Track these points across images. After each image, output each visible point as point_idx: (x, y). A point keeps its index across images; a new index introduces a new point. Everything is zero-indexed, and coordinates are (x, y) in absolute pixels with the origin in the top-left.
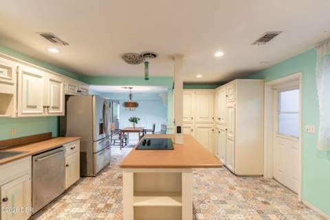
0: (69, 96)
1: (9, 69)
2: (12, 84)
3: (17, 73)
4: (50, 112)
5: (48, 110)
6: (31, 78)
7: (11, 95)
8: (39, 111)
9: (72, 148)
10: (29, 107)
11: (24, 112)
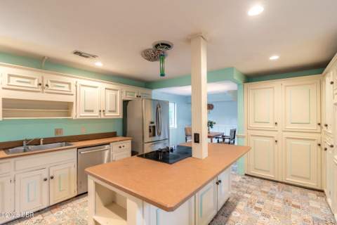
0: (128, 101)
1: (69, 84)
2: (72, 95)
3: (76, 86)
4: (106, 115)
5: (104, 114)
6: (88, 89)
7: (72, 103)
8: (96, 114)
9: (120, 147)
10: (86, 111)
11: (82, 115)
